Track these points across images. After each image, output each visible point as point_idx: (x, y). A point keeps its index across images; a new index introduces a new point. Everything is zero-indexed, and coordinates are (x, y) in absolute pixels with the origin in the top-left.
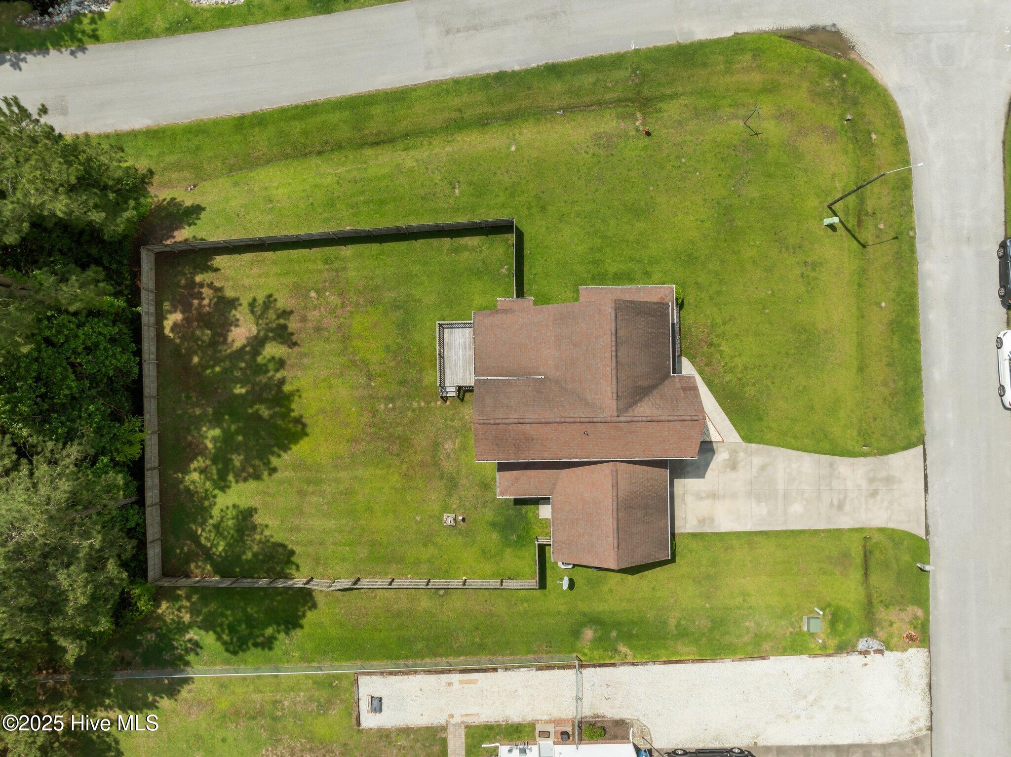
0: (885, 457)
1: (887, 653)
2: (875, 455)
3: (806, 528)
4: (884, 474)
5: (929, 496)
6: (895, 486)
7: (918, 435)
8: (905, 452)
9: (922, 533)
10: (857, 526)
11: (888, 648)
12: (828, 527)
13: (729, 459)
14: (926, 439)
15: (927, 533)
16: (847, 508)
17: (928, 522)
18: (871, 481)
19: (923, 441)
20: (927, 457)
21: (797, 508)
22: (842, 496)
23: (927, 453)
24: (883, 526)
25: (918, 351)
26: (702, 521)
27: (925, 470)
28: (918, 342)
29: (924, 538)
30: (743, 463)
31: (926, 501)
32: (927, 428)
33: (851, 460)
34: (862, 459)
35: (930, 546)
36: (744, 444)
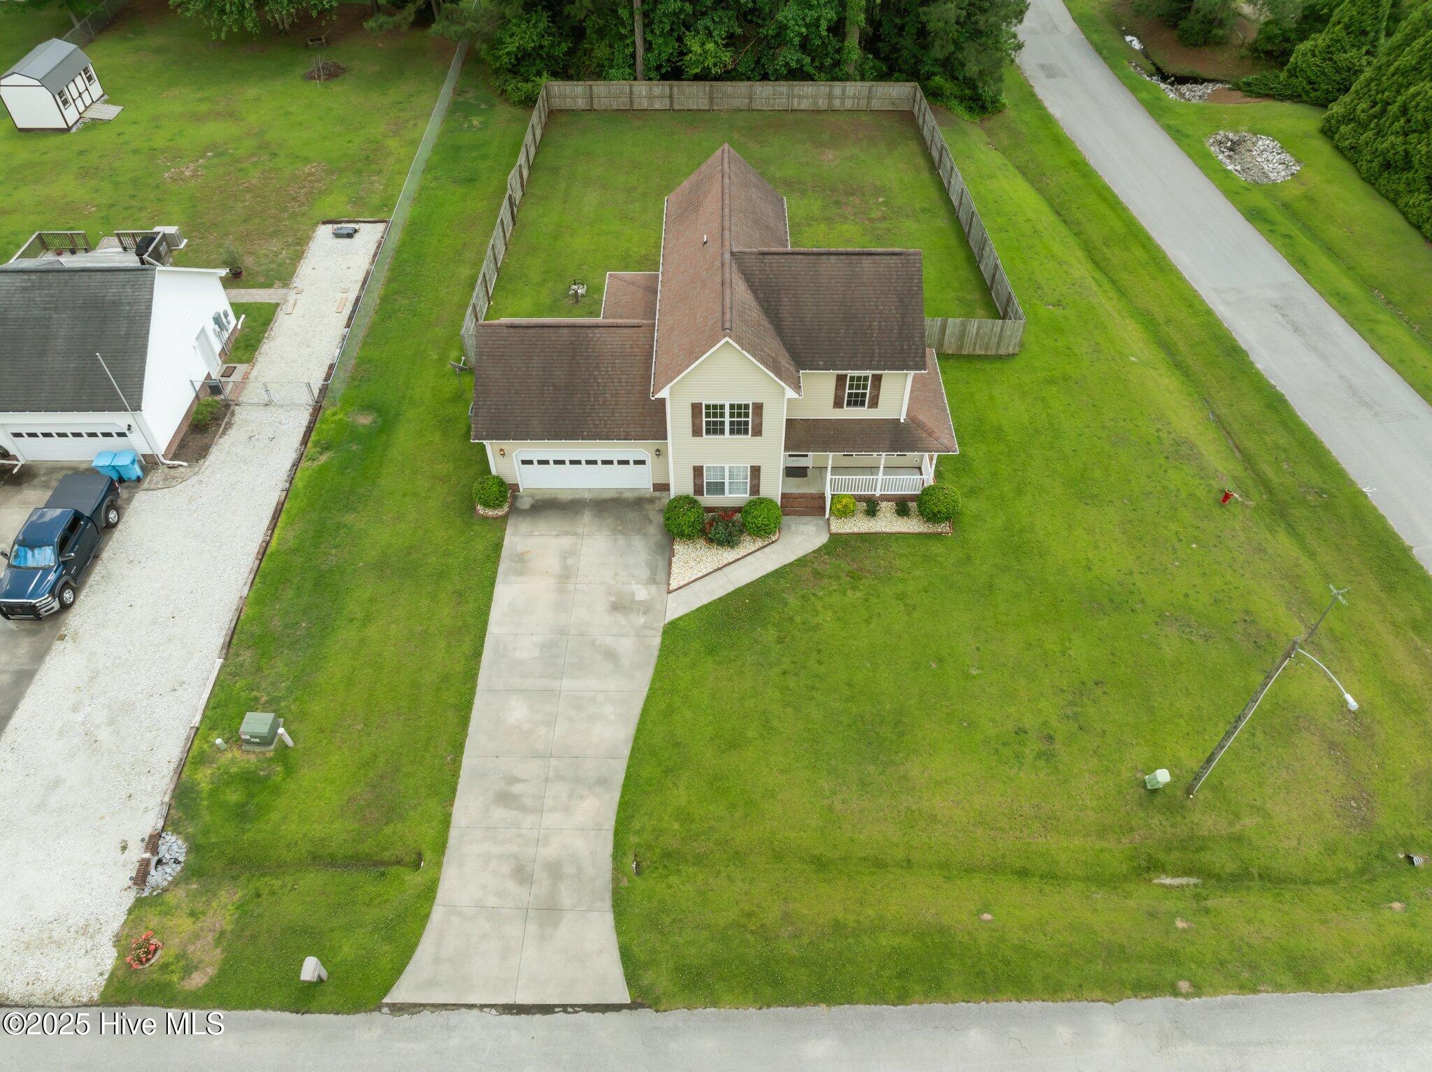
0: (608, 904)
1: (129, 898)
2: (615, 880)
3: (471, 729)
4: (566, 898)
5: (492, 1017)
6: (532, 928)
7: (659, 990)
8: (615, 955)
9: (400, 993)
10: (454, 833)
11: (139, 903)
12: (464, 773)
13: (633, 601)
14: (647, 1013)
15: (397, 1009)
16: (499, 813)
17: (427, 1013)
18: (555, 870)
19: (642, 1006)
20: (598, 1015)
21: (518, 712)
22: (528, 802)
23: (609, 1015)
24: (441, 894)
25: (877, 996)
26: (521, 558)
27: (564, 1008)
28: (902, 998)
29: (386, 1000)
30: (624, 622)
31: (482, 1007)
32: (674, 1018)
33: (610, 824)
34: (609, 849)
35: (361, 1017)
36: (660, 625)
